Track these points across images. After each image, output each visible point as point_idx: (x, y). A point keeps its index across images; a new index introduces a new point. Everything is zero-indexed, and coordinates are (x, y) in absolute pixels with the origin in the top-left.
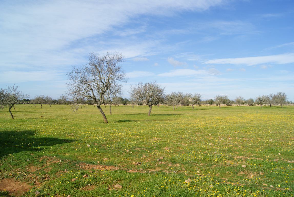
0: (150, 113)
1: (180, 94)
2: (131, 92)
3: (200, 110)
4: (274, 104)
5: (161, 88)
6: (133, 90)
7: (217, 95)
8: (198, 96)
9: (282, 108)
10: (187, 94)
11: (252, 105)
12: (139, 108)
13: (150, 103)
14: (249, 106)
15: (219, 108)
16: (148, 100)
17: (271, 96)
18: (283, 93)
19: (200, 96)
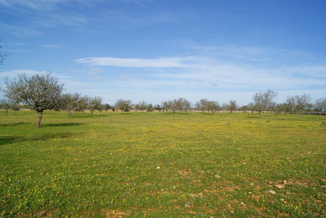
0: (40, 123)
1: (77, 96)
2: (6, 89)
3: (102, 117)
4: (177, 110)
5: (58, 84)
6: (9, 85)
7: (119, 99)
8: (98, 99)
9: (187, 114)
10: (84, 96)
11: (151, 111)
12: (15, 114)
13: (39, 108)
14: (147, 112)
15: (121, 114)
16: (37, 103)
17: (175, 101)
18: (184, 99)
19: (101, 100)
